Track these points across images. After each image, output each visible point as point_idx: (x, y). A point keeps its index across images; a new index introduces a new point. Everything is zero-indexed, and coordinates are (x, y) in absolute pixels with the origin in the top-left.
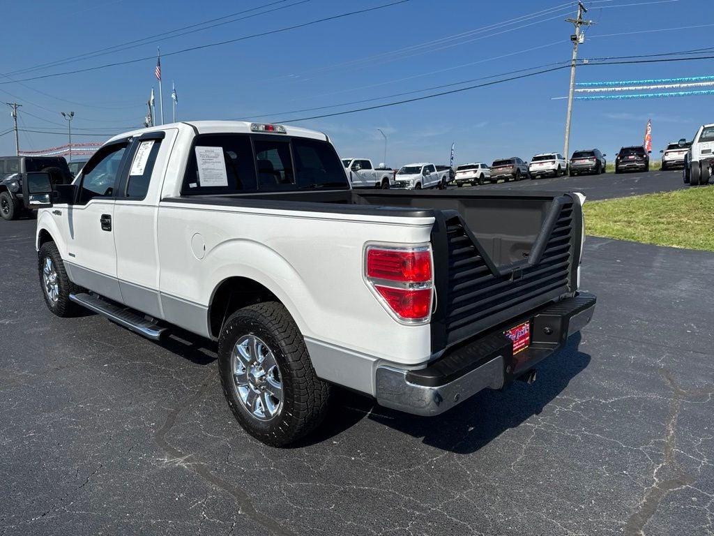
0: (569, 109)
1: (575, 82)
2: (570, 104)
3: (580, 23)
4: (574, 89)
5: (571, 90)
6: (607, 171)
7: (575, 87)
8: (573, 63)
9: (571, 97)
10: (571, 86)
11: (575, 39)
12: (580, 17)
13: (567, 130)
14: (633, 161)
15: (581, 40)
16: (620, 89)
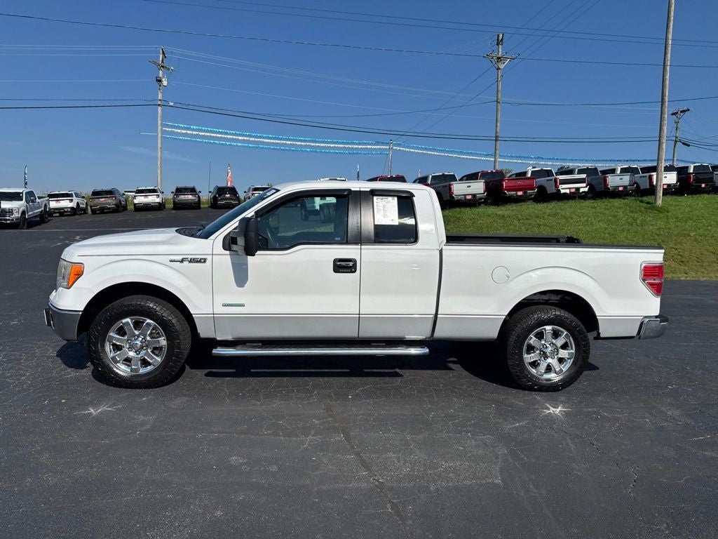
0: (159, 146)
1: (162, 121)
2: (159, 141)
3: (163, 67)
4: (162, 127)
5: (159, 128)
6: (202, 206)
7: (163, 125)
8: (159, 103)
9: (160, 135)
10: (159, 124)
11: (160, 81)
12: (162, 61)
13: (159, 166)
14: (227, 199)
15: (165, 83)
16: (203, 134)
